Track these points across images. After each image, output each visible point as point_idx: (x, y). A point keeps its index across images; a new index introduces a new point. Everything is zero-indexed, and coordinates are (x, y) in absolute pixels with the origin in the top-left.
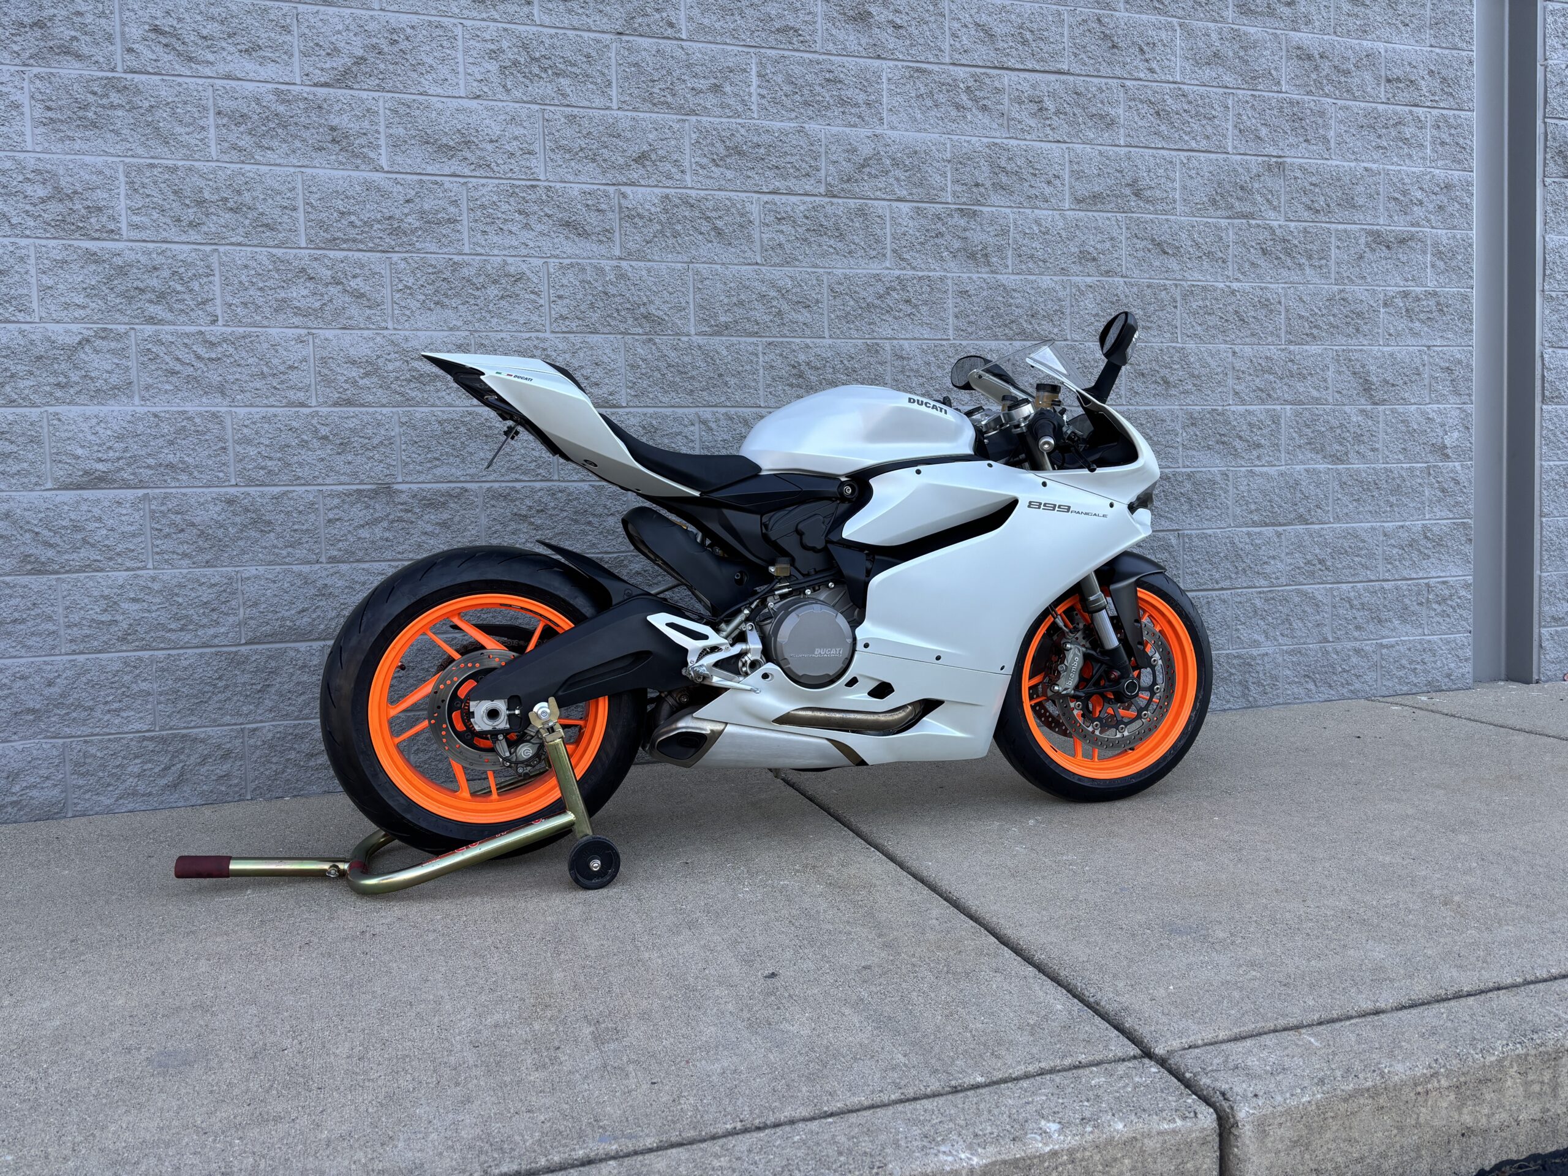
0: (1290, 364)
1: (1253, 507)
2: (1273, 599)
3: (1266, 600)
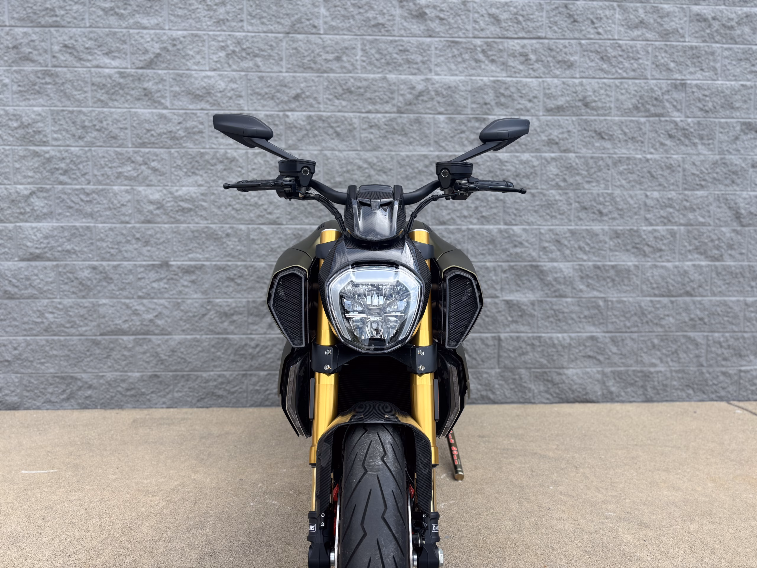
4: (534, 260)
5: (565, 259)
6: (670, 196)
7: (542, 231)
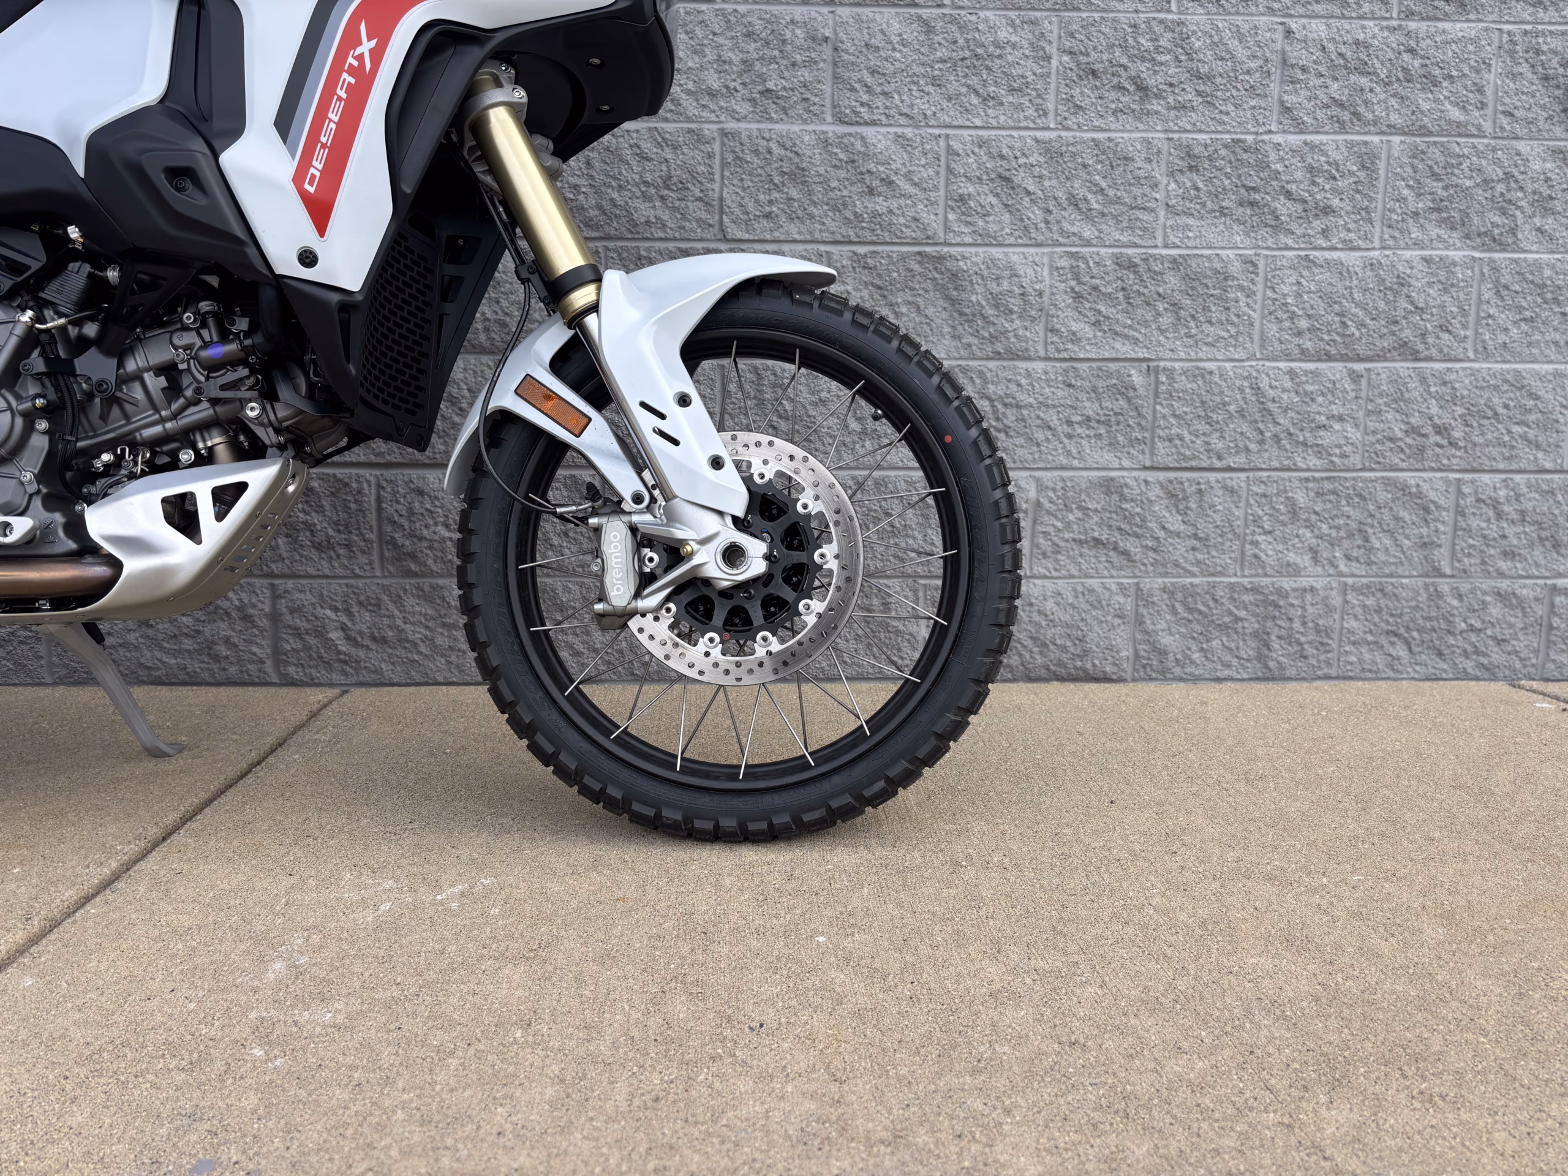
0: (1406, 57)
1: (1303, 324)
2: (1334, 492)
3: (1318, 494)
4: (931, 240)
5: (1026, 234)
6: (1361, 37)
7: (956, 145)
